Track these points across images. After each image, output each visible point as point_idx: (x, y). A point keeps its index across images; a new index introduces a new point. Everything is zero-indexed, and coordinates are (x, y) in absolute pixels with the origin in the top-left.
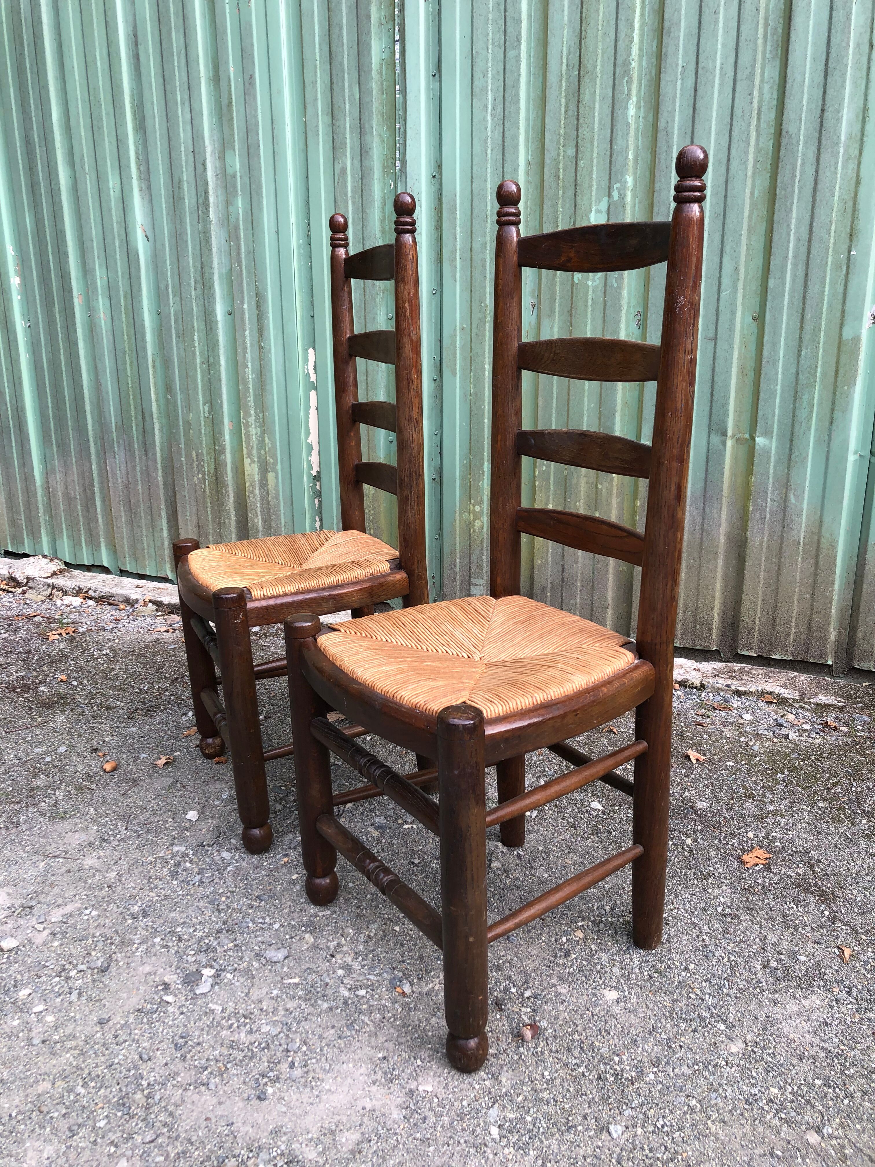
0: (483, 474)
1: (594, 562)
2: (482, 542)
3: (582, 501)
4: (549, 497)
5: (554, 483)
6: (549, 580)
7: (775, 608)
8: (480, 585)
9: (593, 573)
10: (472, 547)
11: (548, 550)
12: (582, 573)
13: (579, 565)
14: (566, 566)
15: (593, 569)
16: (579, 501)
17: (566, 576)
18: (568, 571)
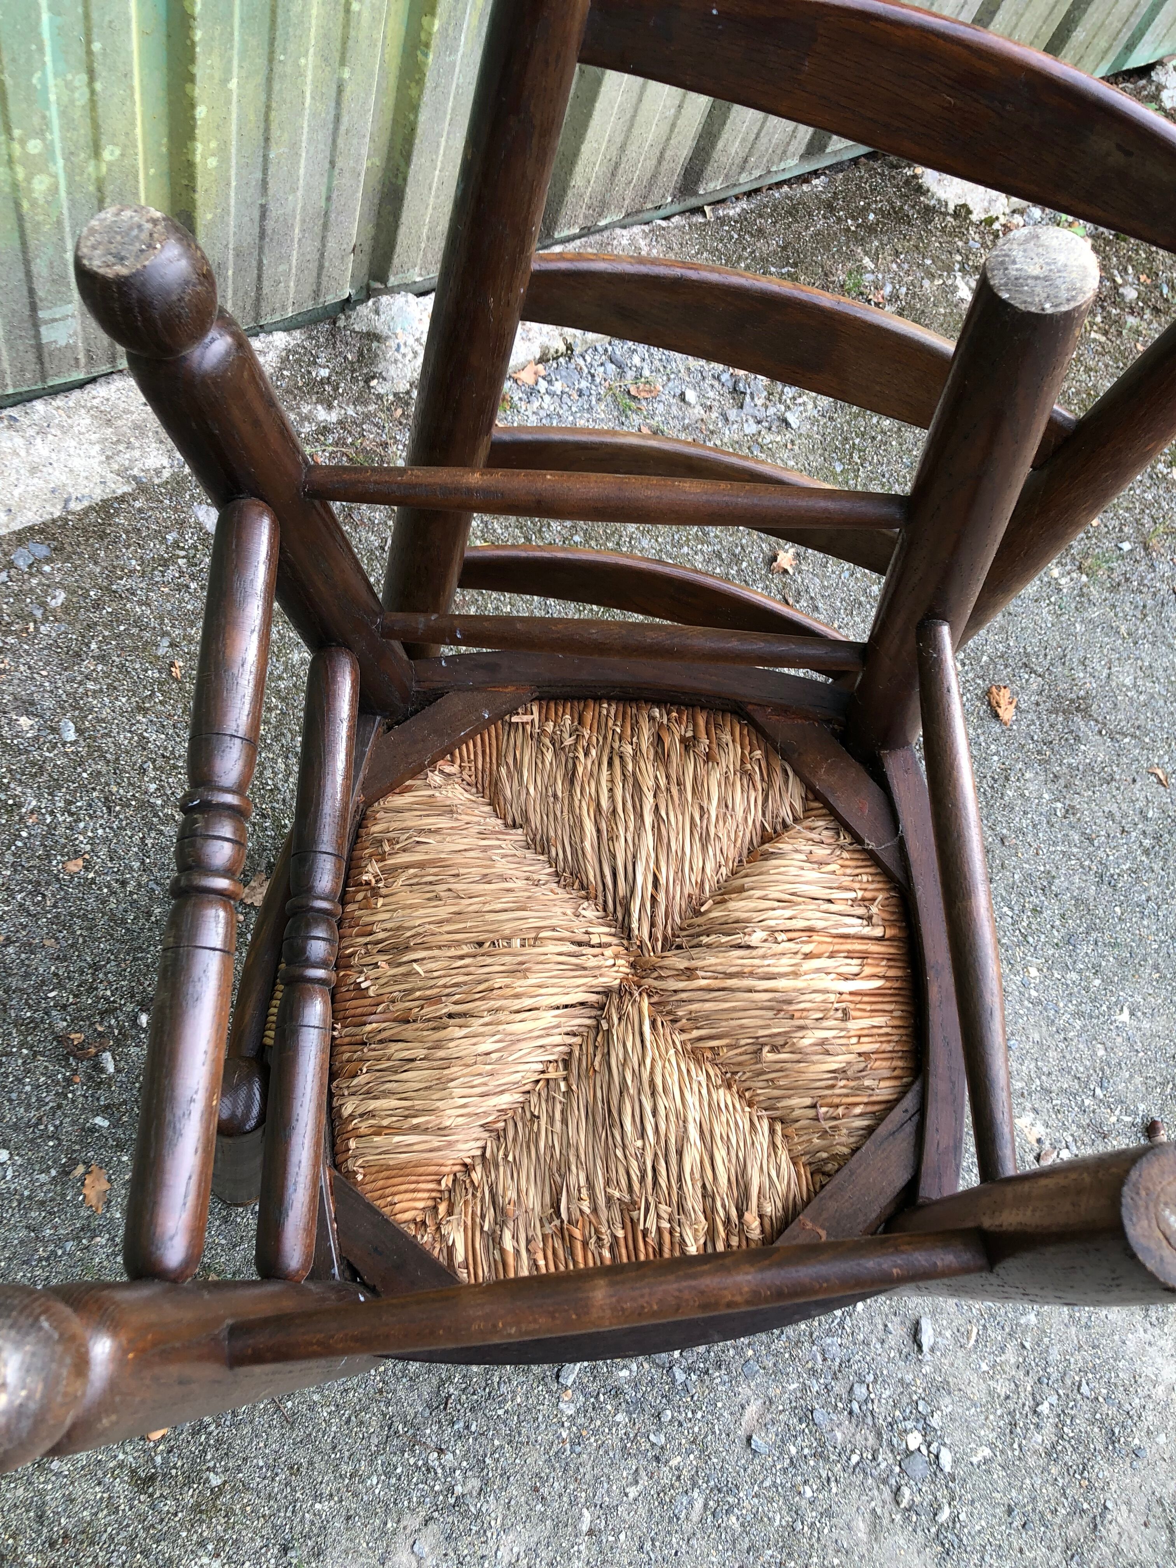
0: (41, 49)
1: (330, 177)
2: (59, 223)
3: (311, 51)
4: (230, 61)
5: (242, 21)
6: (231, 246)
7: (623, 148)
8: (65, 318)
9: (328, 199)
10: (32, 243)
11: (228, 184)
12: (304, 208)
13: (300, 193)
14: (271, 206)
15: (330, 189)
16: (306, 55)
17: (270, 225)
18: (274, 211)
